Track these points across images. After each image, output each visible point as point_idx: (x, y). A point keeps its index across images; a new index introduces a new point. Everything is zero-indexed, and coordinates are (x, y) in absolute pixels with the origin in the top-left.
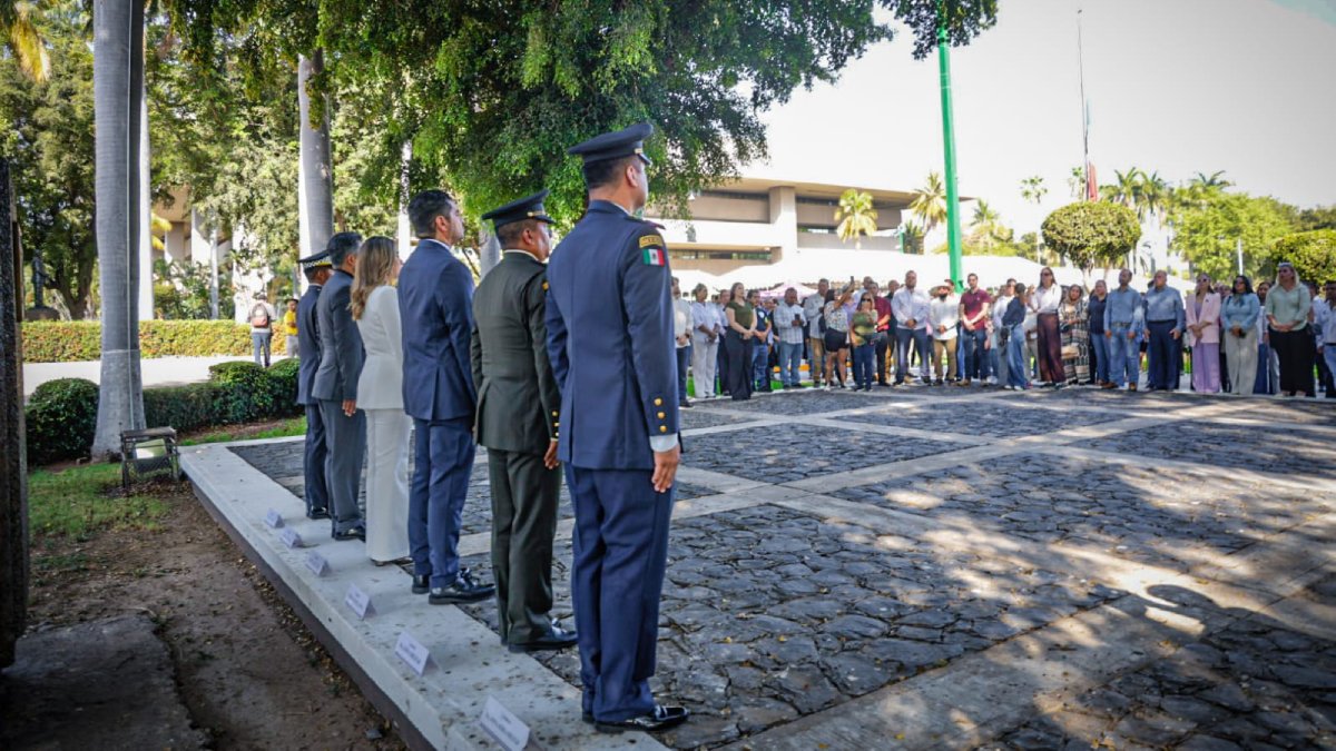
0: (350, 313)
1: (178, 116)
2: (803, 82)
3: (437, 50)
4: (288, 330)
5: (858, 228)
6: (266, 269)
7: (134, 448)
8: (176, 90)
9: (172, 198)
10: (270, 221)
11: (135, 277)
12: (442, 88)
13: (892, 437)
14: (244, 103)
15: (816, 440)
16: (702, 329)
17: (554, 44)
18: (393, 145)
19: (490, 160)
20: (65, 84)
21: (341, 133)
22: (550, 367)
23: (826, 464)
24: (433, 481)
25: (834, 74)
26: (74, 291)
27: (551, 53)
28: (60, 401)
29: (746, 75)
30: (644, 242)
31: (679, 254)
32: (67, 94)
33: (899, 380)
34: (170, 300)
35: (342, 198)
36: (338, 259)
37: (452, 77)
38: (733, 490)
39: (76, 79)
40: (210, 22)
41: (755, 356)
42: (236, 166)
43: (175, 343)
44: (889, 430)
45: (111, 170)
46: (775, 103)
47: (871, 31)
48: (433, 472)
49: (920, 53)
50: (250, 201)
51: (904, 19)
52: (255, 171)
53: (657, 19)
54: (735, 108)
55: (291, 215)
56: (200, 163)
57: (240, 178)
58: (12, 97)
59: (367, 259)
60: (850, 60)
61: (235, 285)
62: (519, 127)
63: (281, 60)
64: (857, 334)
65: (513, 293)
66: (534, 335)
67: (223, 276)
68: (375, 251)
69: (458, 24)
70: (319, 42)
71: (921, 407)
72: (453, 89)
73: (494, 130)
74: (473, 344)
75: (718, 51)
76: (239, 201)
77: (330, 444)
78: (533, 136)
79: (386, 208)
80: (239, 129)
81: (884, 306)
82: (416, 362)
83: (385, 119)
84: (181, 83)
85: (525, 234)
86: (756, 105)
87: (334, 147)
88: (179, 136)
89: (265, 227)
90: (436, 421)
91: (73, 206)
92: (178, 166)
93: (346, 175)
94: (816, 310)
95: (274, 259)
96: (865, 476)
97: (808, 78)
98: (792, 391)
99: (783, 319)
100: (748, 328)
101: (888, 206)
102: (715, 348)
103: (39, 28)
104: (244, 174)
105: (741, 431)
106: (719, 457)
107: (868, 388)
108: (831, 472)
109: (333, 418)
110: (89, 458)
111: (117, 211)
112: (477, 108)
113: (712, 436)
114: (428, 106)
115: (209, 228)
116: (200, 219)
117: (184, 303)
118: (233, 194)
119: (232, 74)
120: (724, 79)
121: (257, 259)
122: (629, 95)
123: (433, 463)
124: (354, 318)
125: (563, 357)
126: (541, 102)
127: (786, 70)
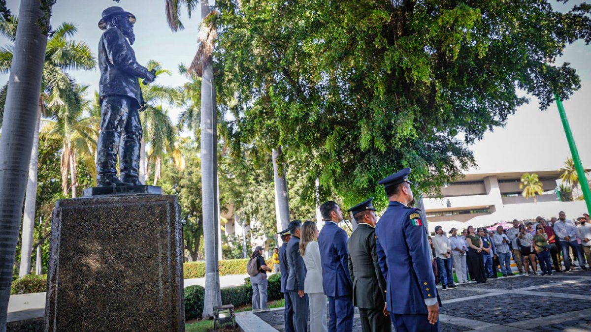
0: (299, 253)
1: (229, 177)
2: (489, 128)
3: (325, 140)
4: (275, 261)
5: (533, 192)
6: (264, 236)
7: (218, 314)
8: (228, 167)
9: (227, 210)
10: (265, 216)
11: (217, 243)
12: (329, 155)
13: (565, 299)
14: (252, 169)
15: (522, 302)
16: (457, 249)
17: (373, 131)
18: (311, 180)
19: (351, 183)
20: (190, 170)
21: (290, 177)
22: (381, 271)
23: (528, 314)
24: (338, 323)
25: (502, 123)
26: (193, 250)
27: (372, 135)
28: (191, 295)
29: (460, 130)
30: (412, 217)
31: (444, 213)
32: (190, 173)
33: (567, 269)
34: (228, 251)
35: (293, 203)
36: (293, 232)
37: (332, 150)
38: (479, 328)
39: (193, 167)
40: (239, 141)
41: (485, 260)
42: (251, 195)
43: (230, 269)
44: (563, 295)
45: (208, 202)
46: (476, 140)
47: (517, 101)
48: (338, 320)
49: (543, 107)
50: (257, 208)
51: (532, 93)
52: (258, 196)
53: (415, 114)
54: (457, 146)
55: (273, 213)
56: (237, 195)
57: (252, 199)
58: (173, 177)
59: (305, 230)
60: (509, 115)
61: (252, 243)
62: (362, 167)
63: (266, 151)
64: (538, 246)
65: (363, 241)
66: (373, 258)
67: (247, 240)
68: (308, 228)
69: (332, 129)
70: (280, 143)
71: (581, 282)
72: (333, 155)
73: (352, 170)
74: (349, 264)
75: (445, 122)
76: (252, 209)
77: (295, 309)
78: (368, 170)
79: (311, 206)
80: (251, 180)
81: (550, 231)
82: (327, 272)
83: (307, 169)
84: (229, 165)
85: (365, 216)
86: (467, 142)
87: (288, 183)
88: (229, 185)
89: (263, 218)
90: (337, 297)
91: (193, 216)
92: (230, 196)
93: (293, 194)
94: (514, 236)
95: (267, 232)
96: (551, 320)
97: (490, 126)
98: (508, 277)
99: (498, 241)
100: (479, 247)
101: (547, 179)
102: (465, 258)
103: (181, 150)
104: (254, 197)
105: (482, 298)
106: (472, 312)
107: (550, 274)
108: (531, 318)
109: (295, 299)
110: (202, 318)
111: (210, 218)
112: (344, 161)
113: (467, 301)
114: (324, 162)
115: (242, 221)
116: (238, 217)
117: (233, 252)
118: (250, 206)
119: (248, 158)
120: (451, 133)
121: (260, 232)
122: (408, 148)
123: (337, 315)
124: (301, 255)
125: (385, 266)
126: (370, 155)
127: (480, 124)
